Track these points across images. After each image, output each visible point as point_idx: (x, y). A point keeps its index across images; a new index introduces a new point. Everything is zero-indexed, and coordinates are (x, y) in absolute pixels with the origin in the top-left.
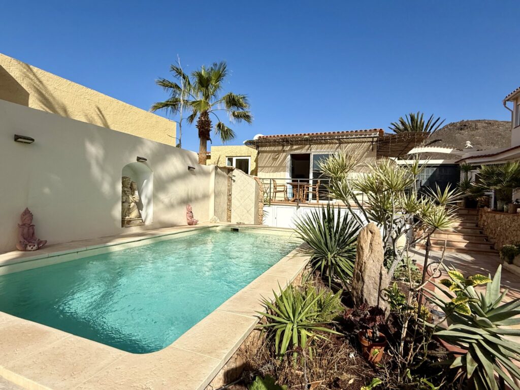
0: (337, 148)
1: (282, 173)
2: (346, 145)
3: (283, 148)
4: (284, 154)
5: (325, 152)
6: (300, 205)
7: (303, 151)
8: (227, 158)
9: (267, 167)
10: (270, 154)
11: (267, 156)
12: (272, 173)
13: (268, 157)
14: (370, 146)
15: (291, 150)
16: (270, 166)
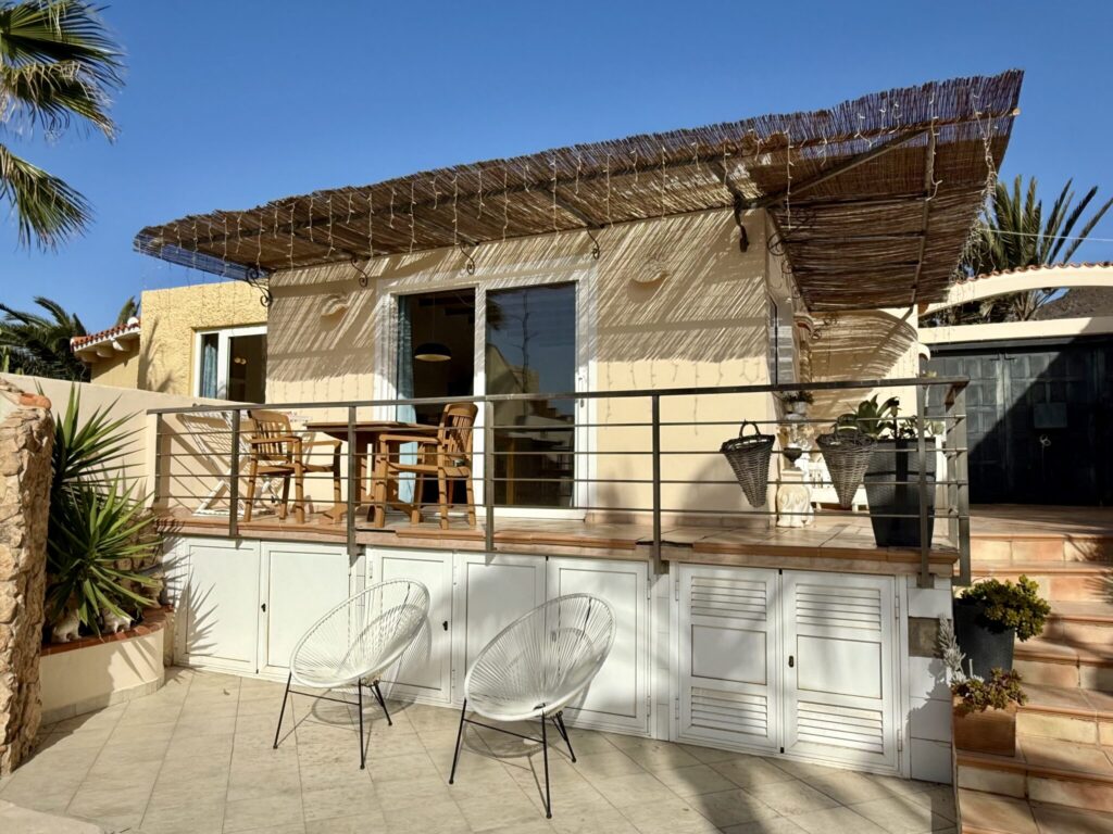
0: (582, 250)
1: (349, 377)
2: (621, 230)
3: (361, 271)
4: (366, 293)
5: (529, 273)
6: (361, 538)
7: (437, 278)
8: (198, 337)
9: (294, 355)
10: (309, 301)
11: (297, 309)
12: (310, 383)
13: (303, 310)
14: (729, 226)
15: (390, 274)
16: (308, 353)
